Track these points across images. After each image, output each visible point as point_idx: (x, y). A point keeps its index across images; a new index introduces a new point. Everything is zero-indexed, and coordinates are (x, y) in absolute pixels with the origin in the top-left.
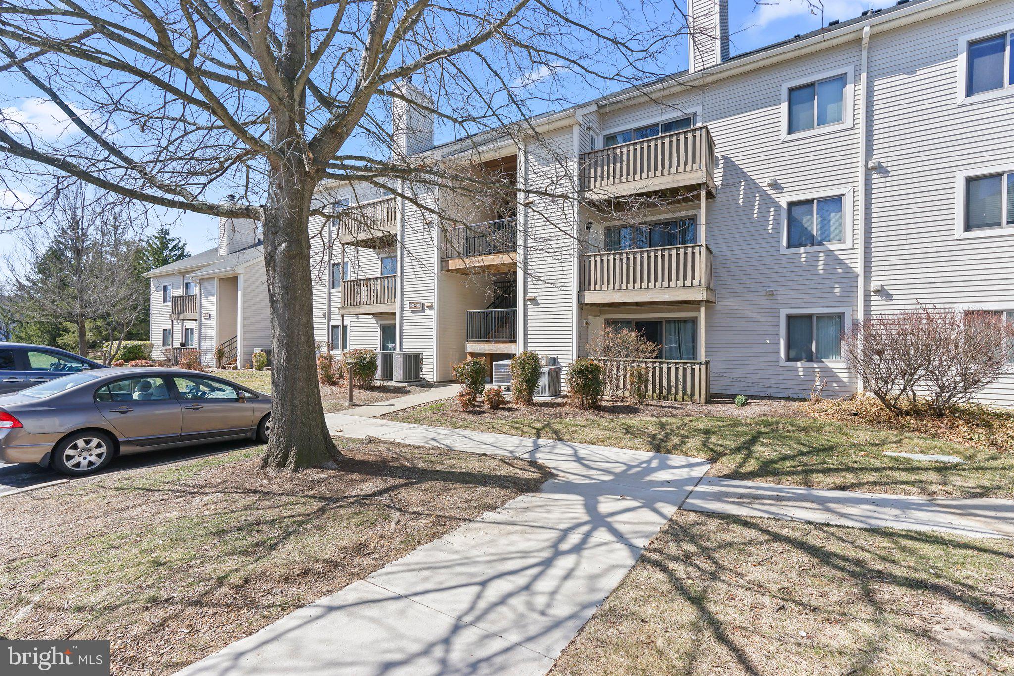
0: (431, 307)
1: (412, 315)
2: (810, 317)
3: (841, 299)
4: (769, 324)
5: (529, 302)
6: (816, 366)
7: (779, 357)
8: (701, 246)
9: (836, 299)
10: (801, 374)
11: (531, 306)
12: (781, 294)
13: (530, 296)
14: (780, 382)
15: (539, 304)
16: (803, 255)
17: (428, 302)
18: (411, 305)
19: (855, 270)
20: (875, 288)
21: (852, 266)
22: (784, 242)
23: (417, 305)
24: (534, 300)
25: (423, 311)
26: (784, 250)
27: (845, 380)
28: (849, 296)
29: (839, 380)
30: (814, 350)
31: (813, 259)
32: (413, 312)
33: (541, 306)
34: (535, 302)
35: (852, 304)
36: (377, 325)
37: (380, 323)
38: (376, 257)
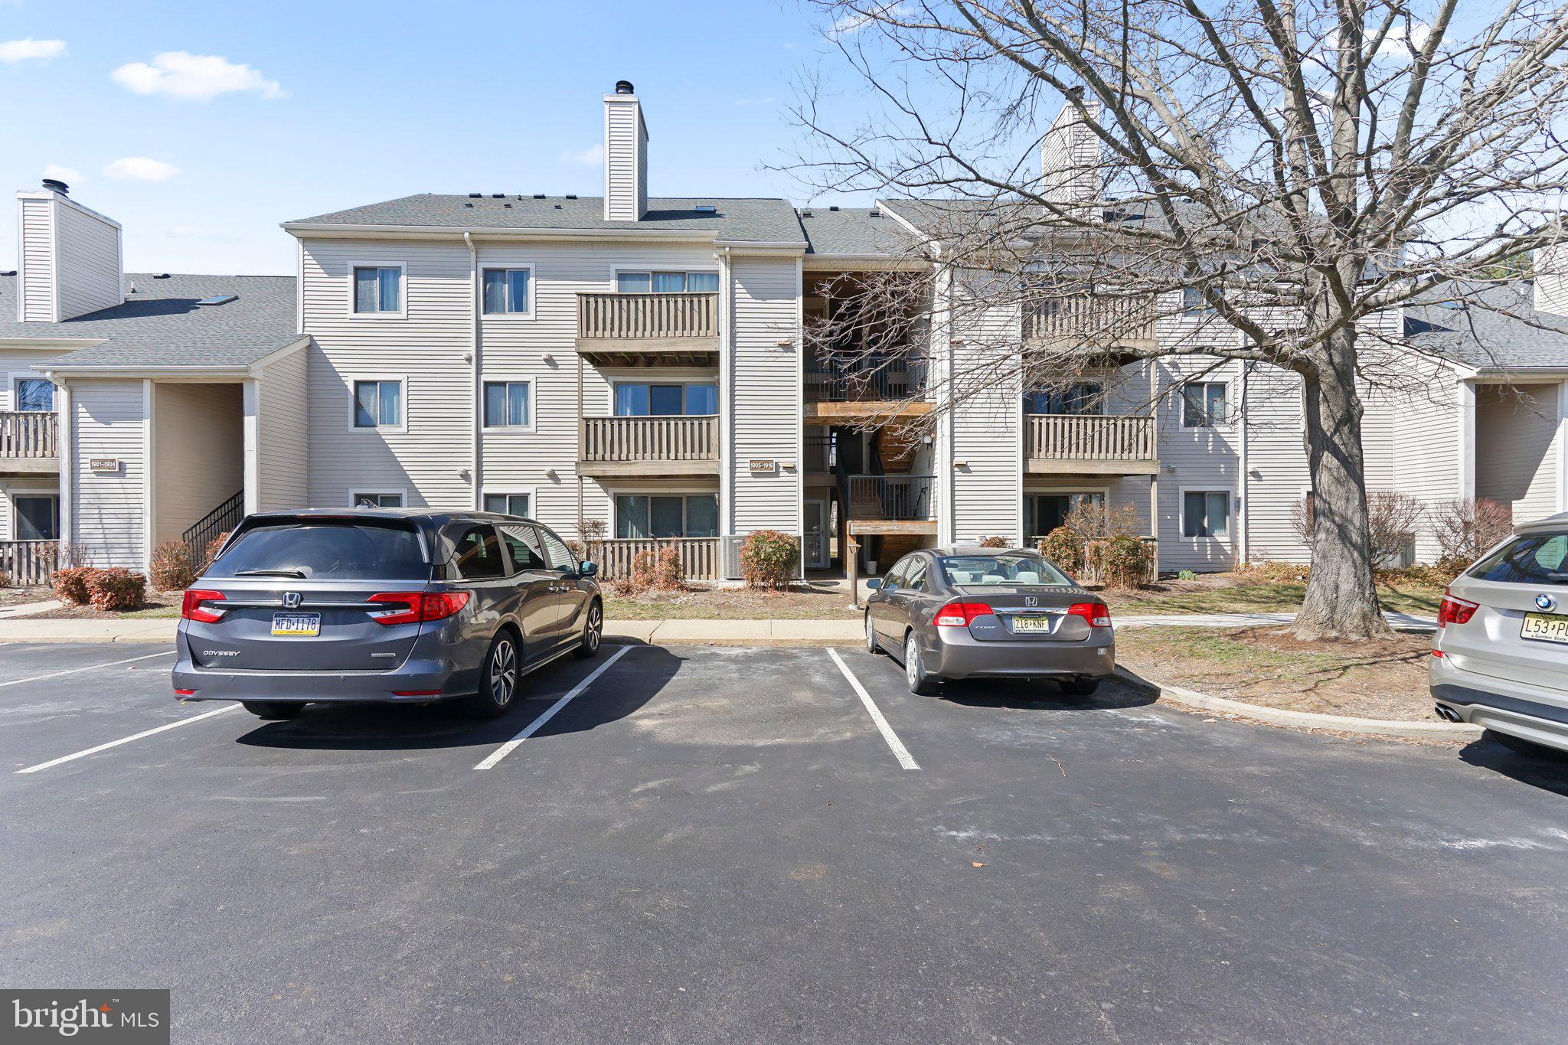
0: (791, 469)
1: (753, 479)
2: (1202, 494)
3: (1226, 478)
4: (1170, 500)
5: (956, 469)
6: (1208, 540)
7: (1179, 533)
8: (1153, 418)
9: (1222, 478)
10: (1196, 548)
11: (960, 474)
12: (1179, 472)
13: (957, 461)
14: (1178, 557)
15: (971, 472)
16: (1197, 435)
17: (784, 462)
18: (754, 465)
19: (1236, 452)
20: (1251, 470)
21: (1233, 448)
22: (1182, 421)
23: (766, 465)
24: (963, 467)
25: (776, 474)
26: (1182, 429)
27: (1229, 552)
28: (1231, 477)
29: (1225, 554)
30: (1206, 525)
31: (1204, 439)
32: (755, 475)
33: (974, 474)
34: (965, 469)
35: (1233, 482)
36: (605, 494)
37: (612, 491)
38: (603, 380)
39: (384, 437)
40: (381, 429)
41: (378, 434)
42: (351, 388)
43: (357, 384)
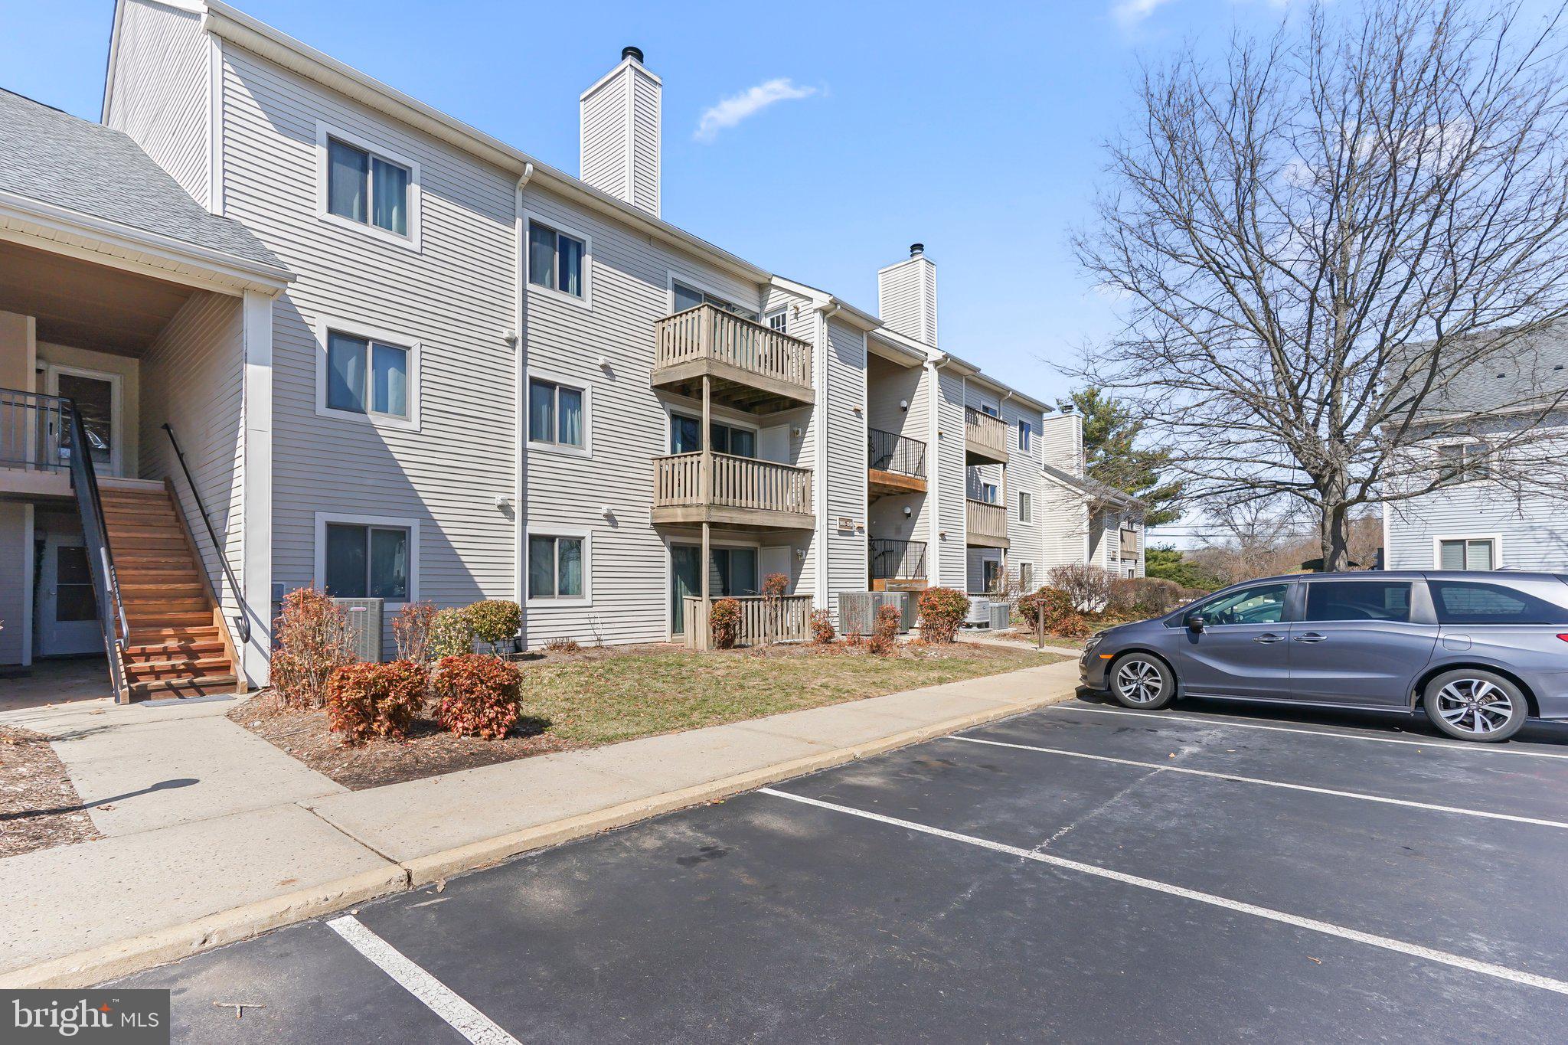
11: (941, 542)
13: (940, 531)
36: (661, 543)
37: (670, 539)
38: (660, 405)
39: (381, 432)
40: (376, 419)
41: (371, 426)
42: (322, 340)
43: (333, 334)
